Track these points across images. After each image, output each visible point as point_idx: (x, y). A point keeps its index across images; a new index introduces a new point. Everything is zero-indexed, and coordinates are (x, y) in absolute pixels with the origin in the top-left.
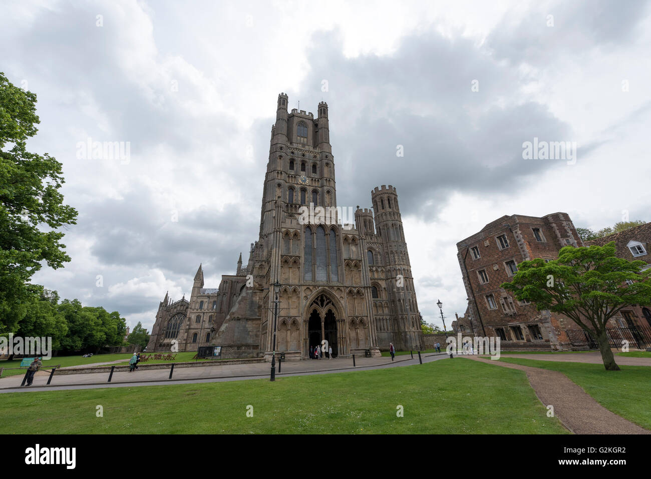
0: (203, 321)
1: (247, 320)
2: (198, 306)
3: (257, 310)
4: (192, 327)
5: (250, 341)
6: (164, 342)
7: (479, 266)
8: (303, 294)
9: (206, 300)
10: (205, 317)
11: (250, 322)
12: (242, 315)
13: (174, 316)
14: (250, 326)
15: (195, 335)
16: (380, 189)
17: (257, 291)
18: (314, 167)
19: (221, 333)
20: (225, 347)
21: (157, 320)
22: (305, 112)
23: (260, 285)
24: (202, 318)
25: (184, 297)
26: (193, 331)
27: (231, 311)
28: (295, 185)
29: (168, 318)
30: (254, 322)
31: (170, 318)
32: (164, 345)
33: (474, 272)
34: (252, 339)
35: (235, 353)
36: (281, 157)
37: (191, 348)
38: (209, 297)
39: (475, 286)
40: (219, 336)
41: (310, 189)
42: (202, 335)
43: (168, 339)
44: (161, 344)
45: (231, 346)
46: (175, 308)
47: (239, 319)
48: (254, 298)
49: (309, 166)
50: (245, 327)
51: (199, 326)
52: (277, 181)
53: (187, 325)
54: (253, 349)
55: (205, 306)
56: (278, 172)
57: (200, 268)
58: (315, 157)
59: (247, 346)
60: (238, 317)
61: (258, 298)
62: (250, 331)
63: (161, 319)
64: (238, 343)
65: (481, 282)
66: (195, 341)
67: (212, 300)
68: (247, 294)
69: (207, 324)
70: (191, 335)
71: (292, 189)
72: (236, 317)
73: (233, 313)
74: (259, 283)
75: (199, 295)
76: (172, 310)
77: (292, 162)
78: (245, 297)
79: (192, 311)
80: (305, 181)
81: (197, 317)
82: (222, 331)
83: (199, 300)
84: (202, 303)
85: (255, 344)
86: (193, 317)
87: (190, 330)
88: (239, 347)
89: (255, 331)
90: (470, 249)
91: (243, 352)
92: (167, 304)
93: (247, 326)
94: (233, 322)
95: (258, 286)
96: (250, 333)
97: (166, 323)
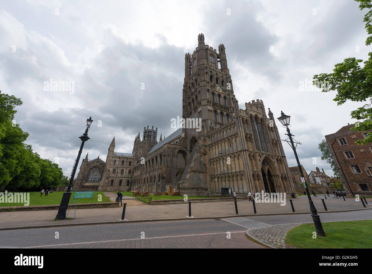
0: (118, 173)
1: (200, 172)
2: (112, 163)
3: (203, 166)
4: (110, 176)
5: (203, 186)
6: (85, 185)
7: (346, 149)
8: (258, 158)
9: (117, 159)
10: (119, 170)
11: (201, 174)
12: (196, 169)
13: (92, 169)
14: (201, 176)
15: (112, 181)
16: (256, 101)
17: (202, 155)
18: (222, 82)
19: (187, 180)
20: (191, 189)
21: (80, 170)
22: (212, 48)
23: (205, 151)
24: (116, 171)
25: (99, 157)
26: (111, 179)
27: (190, 166)
28: (215, 92)
29: (88, 170)
30: (203, 174)
31: (89, 169)
32: (85, 187)
33: (341, 152)
34: (203, 185)
35: (197, 193)
36: (207, 73)
37: (110, 189)
38: (119, 158)
39: (341, 160)
40: (186, 181)
41: (223, 95)
42: (116, 181)
43: (88, 183)
44: (83, 186)
45: (193, 188)
46: (93, 163)
47: (195, 172)
48: (201, 159)
49: (220, 81)
50: (199, 177)
51: (114, 175)
52: (207, 87)
53: (108, 175)
54: (205, 191)
55: (117, 163)
56: (207, 82)
57: (114, 139)
58: (222, 76)
59: (202, 189)
60: (194, 170)
61: (203, 159)
62: (202, 180)
63: (83, 170)
64: (197, 186)
65: (347, 158)
66: (112, 185)
67: (121, 160)
68: (197, 156)
69: (120, 175)
70: (110, 181)
71: (213, 94)
72: (193, 170)
73: (192, 168)
74: (205, 150)
75: (113, 156)
76: (91, 165)
77: (211, 77)
78: (196, 158)
79: (110, 166)
80: (220, 90)
81: (113, 170)
82: (187, 178)
83: (113, 160)
84: (115, 161)
85: (205, 188)
86: (111, 169)
87: (109, 178)
88: (198, 189)
89: (204, 179)
90: (337, 139)
91: (201, 193)
92: (87, 161)
93: (200, 176)
94: (192, 173)
95: (203, 151)
96: (202, 181)
97: (86, 173)
